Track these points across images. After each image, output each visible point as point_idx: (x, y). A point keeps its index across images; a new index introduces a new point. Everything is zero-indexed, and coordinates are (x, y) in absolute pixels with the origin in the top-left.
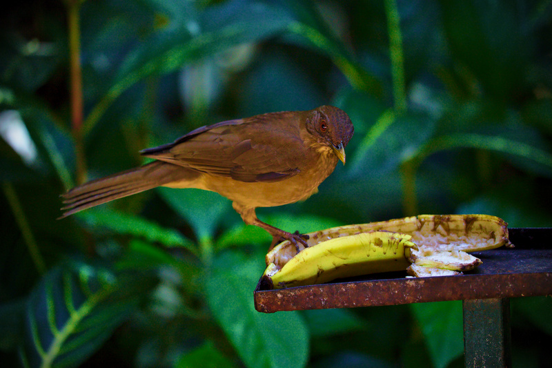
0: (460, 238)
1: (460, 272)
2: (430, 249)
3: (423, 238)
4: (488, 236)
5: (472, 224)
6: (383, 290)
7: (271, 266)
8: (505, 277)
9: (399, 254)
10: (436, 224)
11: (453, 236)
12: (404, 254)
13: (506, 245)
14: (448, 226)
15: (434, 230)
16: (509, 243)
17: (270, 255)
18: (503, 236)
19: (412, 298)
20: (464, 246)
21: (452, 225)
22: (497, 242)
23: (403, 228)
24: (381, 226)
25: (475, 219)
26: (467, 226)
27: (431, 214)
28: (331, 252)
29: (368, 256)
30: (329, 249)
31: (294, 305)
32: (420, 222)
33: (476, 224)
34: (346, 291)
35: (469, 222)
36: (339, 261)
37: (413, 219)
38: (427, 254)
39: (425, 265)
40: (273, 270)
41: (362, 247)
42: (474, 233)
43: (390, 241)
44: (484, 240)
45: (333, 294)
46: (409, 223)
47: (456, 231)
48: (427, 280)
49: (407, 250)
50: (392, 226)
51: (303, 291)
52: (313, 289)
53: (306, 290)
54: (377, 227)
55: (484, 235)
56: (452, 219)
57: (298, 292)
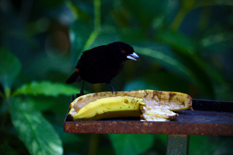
2: (150, 107)
3: (147, 101)
4: (181, 104)
5: (173, 97)
6: (131, 126)
7: (73, 109)
8: (194, 124)
9: (136, 108)
10: (154, 95)
11: (162, 102)
12: (139, 108)
13: (190, 109)
14: (160, 97)
15: (153, 98)
16: (192, 108)
18: (189, 104)
19: (145, 131)
20: (167, 107)
21: (162, 96)
22: (186, 106)
23: (138, 95)
24: (126, 93)
25: (175, 94)
26: (170, 97)
27: (152, 90)
29: (121, 108)
30: (102, 103)
31: (84, 130)
32: (146, 93)
33: (175, 97)
34: (112, 125)
36: (106, 110)
37: (143, 91)
38: (149, 109)
41: (118, 103)
42: (173, 101)
43: (132, 101)
44: (179, 105)
45: (105, 126)
46: (140, 93)
47: (164, 99)
48: (154, 123)
49: (141, 106)
50: (132, 94)
51: (89, 124)
52: (95, 123)
53: (91, 123)
54: (124, 94)
55: (179, 103)
56: (163, 93)
57: (87, 124)
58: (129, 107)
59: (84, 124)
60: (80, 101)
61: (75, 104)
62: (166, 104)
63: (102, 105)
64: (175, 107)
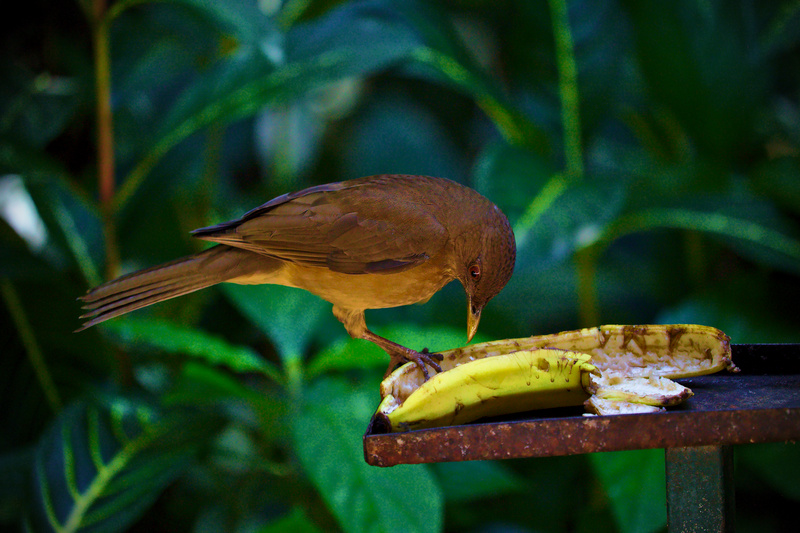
0: (661, 359)
1: (660, 407)
2: (618, 374)
3: (608, 358)
4: (701, 356)
5: (679, 338)
6: (550, 434)
7: (389, 399)
8: (726, 414)
9: (573, 382)
10: (626, 338)
11: (652, 356)
12: (581, 381)
13: (728, 368)
14: (644, 341)
15: (624, 347)
16: (733, 365)
17: (387, 384)
18: (724, 355)
19: (592, 445)
20: (668, 370)
21: (649, 340)
22: (715, 364)
23: (579, 344)
24: (546, 342)
25: (682, 331)
26: (671, 341)
27: (619, 324)
28: (475, 379)
29: (529, 384)
30: (472, 375)
31: (421, 455)
32: (604, 335)
33: (685, 338)
34: (497, 434)
35: (674, 335)
36: (487, 392)
37: (594, 331)
38: (614, 382)
39: (610, 397)
40: (392, 405)
41: (519, 372)
42: (681, 351)
43: (560, 361)
44: (697, 361)
45: (477, 439)
46: (587, 337)
47: (656, 348)
49: (585, 375)
50: (564, 340)
51: (434, 436)
52: (449, 432)
53: (439, 434)
54: (541, 343)
55: (696, 354)
56: (650, 331)
57: (427, 437)
58: (552, 381)
59: (419, 439)
61: (394, 382)
62: (662, 361)
64: (686, 365)
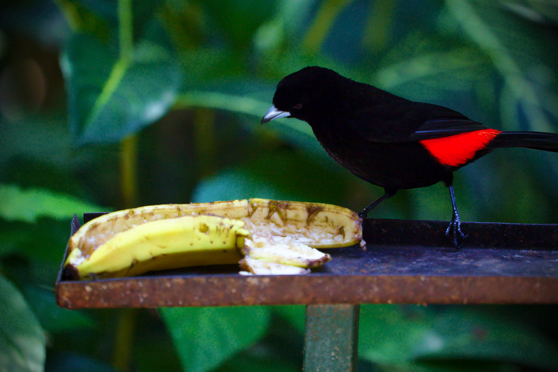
0: (300, 231)
1: (306, 268)
2: (262, 240)
3: (254, 226)
4: (335, 231)
5: (316, 215)
6: (217, 288)
7: (76, 252)
9: (229, 244)
10: (271, 211)
11: (292, 228)
12: (236, 244)
14: (286, 215)
15: (268, 218)
18: (356, 233)
19: (253, 299)
21: (291, 214)
22: (348, 240)
23: (231, 212)
24: (203, 209)
25: (320, 209)
26: (309, 216)
27: (266, 198)
29: (192, 245)
32: (252, 207)
33: (321, 215)
34: (172, 286)
35: (312, 211)
36: (157, 250)
37: (244, 203)
38: (259, 245)
39: (261, 258)
40: (78, 257)
41: (184, 234)
42: (317, 226)
43: (219, 226)
44: (330, 235)
46: (238, 207)
47: (296, 221)
48: (273, 278)
49: (240, 240)
50: (219, 209)
51: (118, 285)
52: (130, 283)
53: (122, 284)
54: (199, 210)
55: (330, 229)
56: (292, 207)
57: (111, 286)
58: (212, 242)
59: (105, 287)
60: (94, 232)
61: (81, 238)
62: (300, 233)
63: (148, 238)
64: (321, 238)
